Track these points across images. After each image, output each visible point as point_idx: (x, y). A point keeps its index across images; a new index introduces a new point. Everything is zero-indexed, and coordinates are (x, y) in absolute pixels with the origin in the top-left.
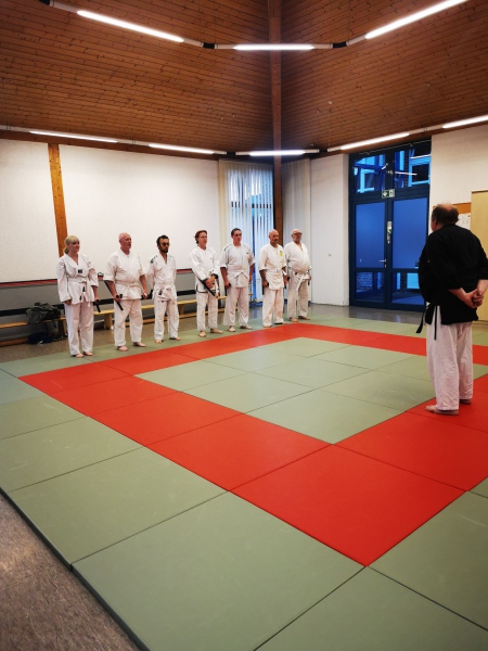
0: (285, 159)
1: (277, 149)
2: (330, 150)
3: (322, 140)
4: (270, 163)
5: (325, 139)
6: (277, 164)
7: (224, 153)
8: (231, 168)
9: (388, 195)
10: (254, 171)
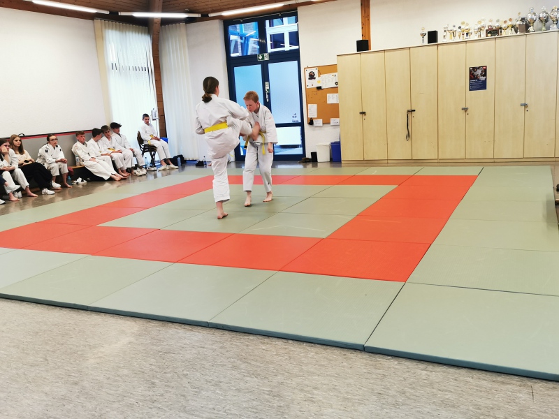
0: (165, 22)
2: (211, 15)
3: (197, 5)
4: (144, 25)
5: (200, 5)
6: (157, 26)
7: (107, 13)
8: (109, 29)
9: (263, 58)
10: (131, 33)
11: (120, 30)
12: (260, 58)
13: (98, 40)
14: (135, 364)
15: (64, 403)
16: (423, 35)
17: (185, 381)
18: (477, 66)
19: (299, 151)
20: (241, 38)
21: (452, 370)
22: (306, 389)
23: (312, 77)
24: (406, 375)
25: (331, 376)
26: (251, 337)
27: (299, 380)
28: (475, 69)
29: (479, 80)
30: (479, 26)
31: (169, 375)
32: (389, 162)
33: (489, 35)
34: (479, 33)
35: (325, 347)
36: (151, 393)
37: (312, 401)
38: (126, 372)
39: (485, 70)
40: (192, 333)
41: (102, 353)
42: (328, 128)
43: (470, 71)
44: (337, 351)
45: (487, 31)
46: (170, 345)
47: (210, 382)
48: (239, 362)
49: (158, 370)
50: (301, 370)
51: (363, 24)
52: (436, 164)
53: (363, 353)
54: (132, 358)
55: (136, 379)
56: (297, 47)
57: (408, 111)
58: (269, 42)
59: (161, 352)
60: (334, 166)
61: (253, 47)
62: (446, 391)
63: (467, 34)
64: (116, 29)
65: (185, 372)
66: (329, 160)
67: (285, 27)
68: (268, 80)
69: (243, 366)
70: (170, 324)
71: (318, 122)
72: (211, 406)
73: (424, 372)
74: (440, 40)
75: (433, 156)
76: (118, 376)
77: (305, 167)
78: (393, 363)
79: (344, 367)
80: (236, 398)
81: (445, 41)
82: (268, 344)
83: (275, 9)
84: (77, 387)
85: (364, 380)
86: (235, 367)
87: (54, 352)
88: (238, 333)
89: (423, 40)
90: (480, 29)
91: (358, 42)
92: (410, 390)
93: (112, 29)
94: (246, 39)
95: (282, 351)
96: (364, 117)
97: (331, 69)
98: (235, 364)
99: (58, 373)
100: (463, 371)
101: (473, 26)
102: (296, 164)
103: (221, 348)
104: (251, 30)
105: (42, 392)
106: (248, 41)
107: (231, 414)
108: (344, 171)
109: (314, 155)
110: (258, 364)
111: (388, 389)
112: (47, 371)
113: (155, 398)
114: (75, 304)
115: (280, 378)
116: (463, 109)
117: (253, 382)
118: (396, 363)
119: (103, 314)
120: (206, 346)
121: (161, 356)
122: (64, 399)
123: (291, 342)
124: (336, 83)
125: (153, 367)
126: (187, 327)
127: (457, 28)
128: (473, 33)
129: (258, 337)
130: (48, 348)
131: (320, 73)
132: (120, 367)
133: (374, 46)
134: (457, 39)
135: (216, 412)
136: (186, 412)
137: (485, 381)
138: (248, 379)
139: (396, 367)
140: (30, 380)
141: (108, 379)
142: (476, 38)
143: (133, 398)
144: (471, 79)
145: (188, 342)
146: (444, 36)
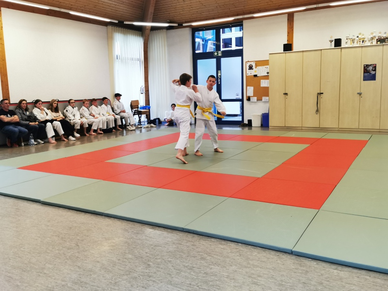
0: (153, 29)
1: (149, 22)
2: (184, 25)
3: (175, 18)
4: (140, 30)
5: (178, 18)
6: (148, 32)
7: (116, 22)
8: (116, 32)
9: (218, 54)
10: (130, 36)
11: (124, 33)
12: (216, 54)
13: (109, 40)
14: (136, 252)
15: (91, 274)
16: (331, 41)
17: (170, 265)
18: (369, 64)
19: (239, 119)
20: (203, 41)
21: (355, 271)
22: (253, 276)
23: (251, 68)
24: (323, 272)
25: (269, 269)
26: (213, 240)
27: (248, 270)
28: (367, 66)
29: (370, 74)
30: (372, 36)
31: (159, 260)
32: (303, 128)
33: (379, 42)
34: (371, 41)
35: (264, 249)
36: (147, 271)
37: (257, 284)
38: (130, 256)
39: (375, 67)
40: (173, 234)
41: (114, 243)
42: (260, 104)
43: (364, 67)
44: (273, 253)
45: (377, 39)
46: (158, 241)
47: (187, 267)
48: (206, 255)
49: (151, 256)
50: (249, 263)
51: (288, 33)
52: (337, 131)
53: (291, 255)
54: (134, 248)
55: (137, 261)
56: (241, 48)
57: (318, 94)
58: (222, 44)
59: (152, 245)
60: (263, 130)
61: (210, 47)
62: (351, 284)
63: (363, 41)
64: (121, 33)
65: (170, 259)
66: (260, 126)
67: (232, 34)
68: (220, 69)
69: (208, 258)
70: (157, 228)
71: (254, 99)
72: (188, 282)
73: (335, 271)
74: (343, 45)
75: (335, 126)
76: (125, 258)
77: (243, 129)
78: (313, 263)
79: (278, 263)
80: (204, 278)
81: (347, 46)
82: (224, 245)
83: (228, 21)
84: (99, 264)
85: (293, 273)
86: (203, 259)
87: (83, 241)
88: (203, 237)
89: (331, 45)
90: (372, 39)
91: (284, 45)
92: (326, 282)
93: (119, 33)
94: (206, 41)
95: (235, 250)
96: (286, 97)
97: (265, 63)
98: (203, 257)
99: (86, 254)
100: (363, 272)
101: (367, 36)
102: (237, 127)
103: (193, 245)
104: (210, 35)
105: (76, 266)
106: (207, 43)
107: (202, 288)
108: (271, 133)
109: (250, 121)
110: (219, 257)
111: (310, 280)
112: (78, 252)
113: (150, 274)
114: (94, 211)
115: (234, 267)
116: (358, 93)
117: (216, 269)
118: (315, 263)
119: (113, 219)
120: (182, 244)
121: (152, 248)
122: (91, 271)
123: (240, 244)
124: (268, 73)
125: (148, 255)
126: (169, 230)
127: (355, 37)
128: (367, 41)
129: (218, 240)
130: (78, 238)
131: (256, 66)
132: (126, 253)
133: (295, 48)
134: (355, 45)
135: (191, 286)
136: (171, 285)
137: (379, 279)
138: (212, 266)
139: (316, 266)
140: (68, 257)
141: (119, 260)
142: (369, 44)
143: (136, 273)
144: (364, 72)
145: (170, 240)
146: (346, 42)
